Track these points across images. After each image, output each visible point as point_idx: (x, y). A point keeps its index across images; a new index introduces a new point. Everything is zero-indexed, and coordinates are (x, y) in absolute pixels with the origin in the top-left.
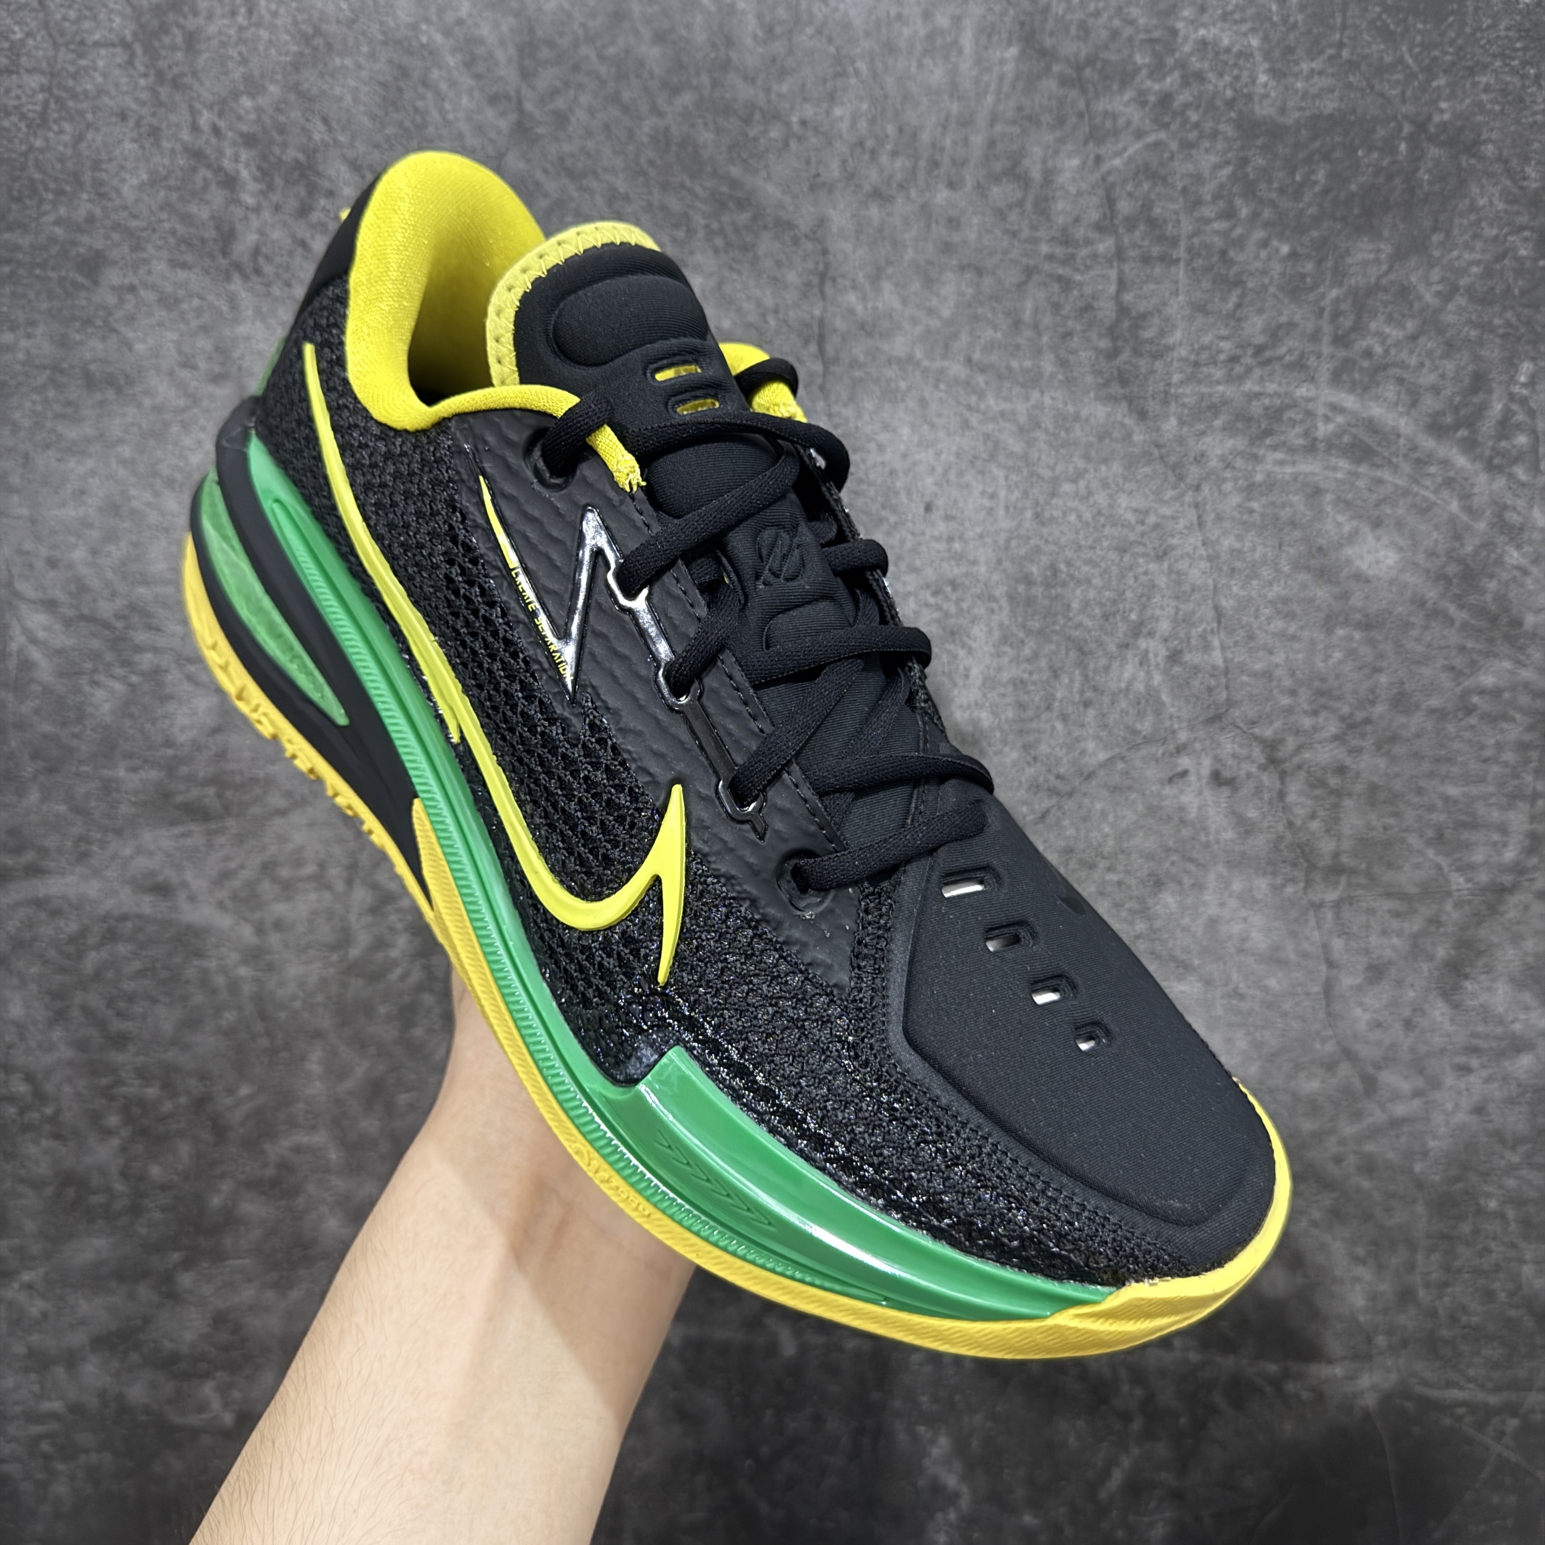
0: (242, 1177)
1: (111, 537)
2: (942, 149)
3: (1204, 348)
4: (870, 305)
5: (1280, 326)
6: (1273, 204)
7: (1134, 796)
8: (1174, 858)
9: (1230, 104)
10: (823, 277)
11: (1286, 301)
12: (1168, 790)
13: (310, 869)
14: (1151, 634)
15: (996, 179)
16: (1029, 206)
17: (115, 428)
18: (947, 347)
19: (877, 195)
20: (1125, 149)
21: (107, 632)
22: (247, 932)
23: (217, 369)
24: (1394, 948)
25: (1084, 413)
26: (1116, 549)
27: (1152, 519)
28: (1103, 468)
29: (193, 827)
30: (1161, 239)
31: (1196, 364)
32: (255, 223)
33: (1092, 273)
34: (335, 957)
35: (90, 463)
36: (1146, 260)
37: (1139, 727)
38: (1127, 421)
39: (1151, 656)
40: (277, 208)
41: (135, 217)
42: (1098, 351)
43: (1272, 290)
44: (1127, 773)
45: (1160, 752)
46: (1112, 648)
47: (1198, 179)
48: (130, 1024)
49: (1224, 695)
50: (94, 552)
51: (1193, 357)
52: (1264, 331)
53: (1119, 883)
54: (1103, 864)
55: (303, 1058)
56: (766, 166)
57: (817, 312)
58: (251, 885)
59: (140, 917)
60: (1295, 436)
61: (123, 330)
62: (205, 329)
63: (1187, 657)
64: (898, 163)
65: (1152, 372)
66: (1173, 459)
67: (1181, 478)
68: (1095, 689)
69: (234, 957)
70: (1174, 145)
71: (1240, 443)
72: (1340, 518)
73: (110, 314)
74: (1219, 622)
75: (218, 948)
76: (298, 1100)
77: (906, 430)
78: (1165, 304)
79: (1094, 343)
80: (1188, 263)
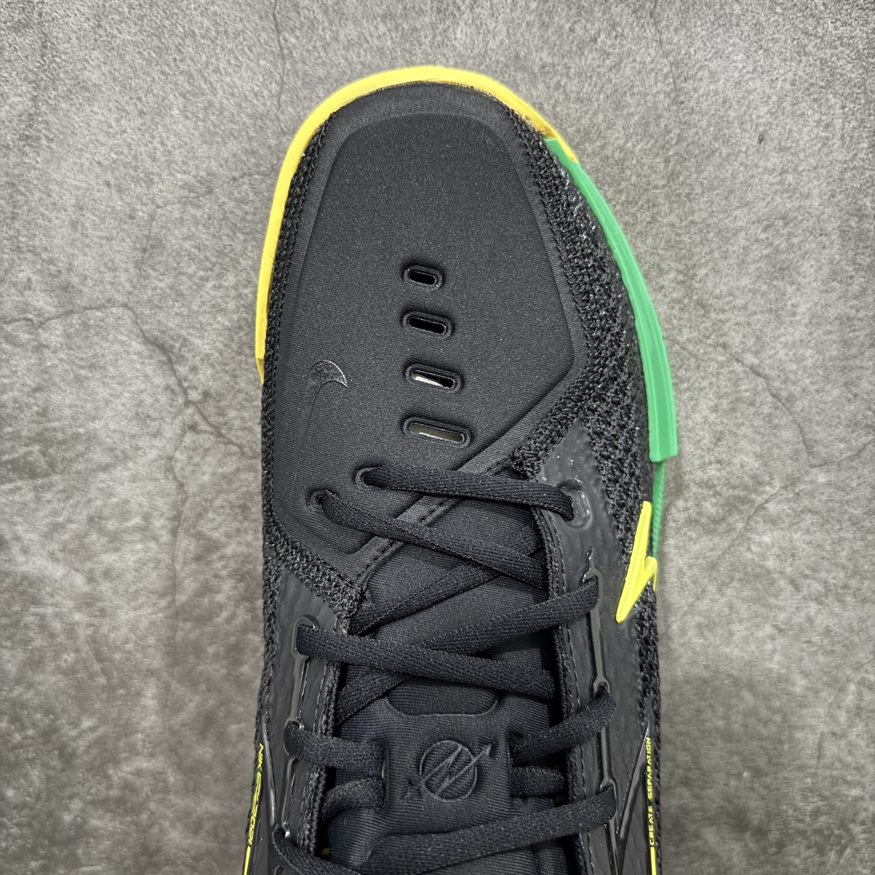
0: (89, 798)
13: (136, 521)
22: (79, 580)
29: (20, 483)
34: (163, 603)
55: (139, 694)
58: (80, 537)
69: (70, 604)
75: (52, 596)
76: (137, 731)
77: (741, 56)
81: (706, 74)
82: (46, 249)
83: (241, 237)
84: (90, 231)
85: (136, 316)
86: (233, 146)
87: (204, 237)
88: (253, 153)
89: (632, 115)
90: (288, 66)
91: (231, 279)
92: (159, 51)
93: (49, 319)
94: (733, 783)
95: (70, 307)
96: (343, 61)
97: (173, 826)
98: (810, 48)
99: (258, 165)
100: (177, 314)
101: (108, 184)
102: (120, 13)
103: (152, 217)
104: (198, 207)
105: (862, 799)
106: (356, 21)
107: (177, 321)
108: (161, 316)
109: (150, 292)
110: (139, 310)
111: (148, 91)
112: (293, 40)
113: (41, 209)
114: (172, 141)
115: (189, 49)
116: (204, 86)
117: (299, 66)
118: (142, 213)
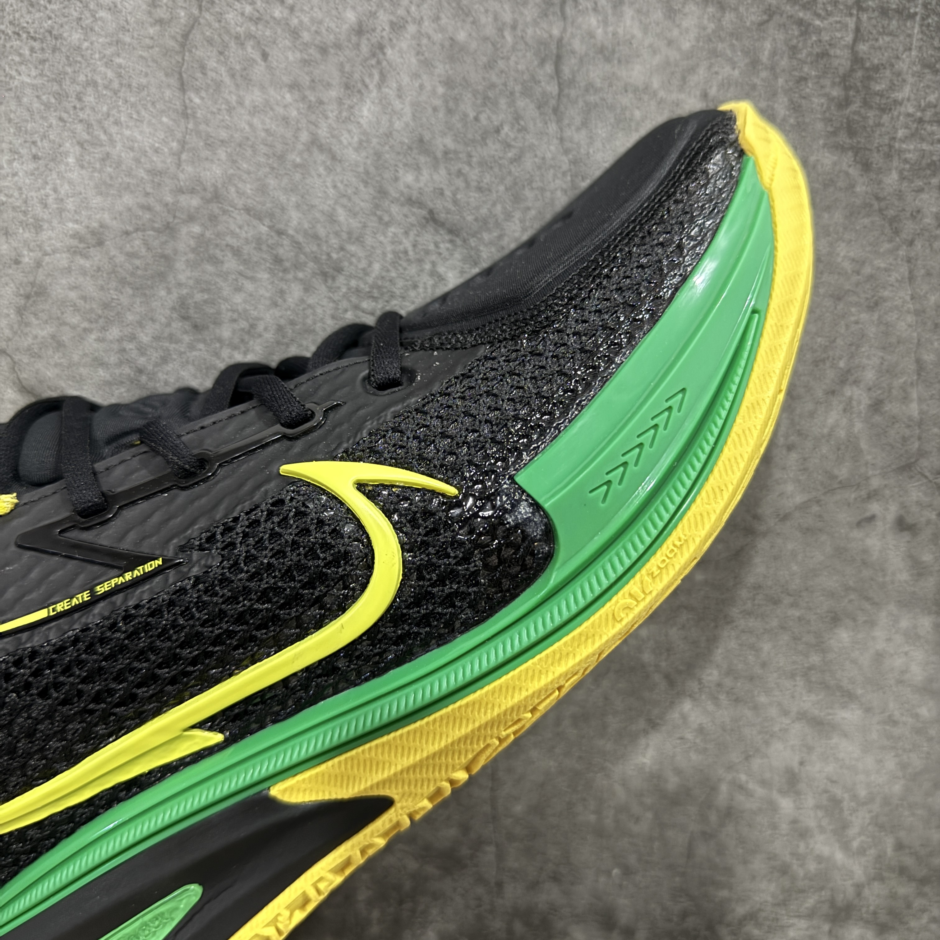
3: (929, 106)
4: (610, 29)
7: (824, 538)
8: (852, 596)
12: (856, 534)
14: (856, 382)
18: (684, 79)
26: (832, 296)
27: (867, 270)
28: (826, 216)
31: (921, 121)
33: (832, 19)
36: (884, 11)
37: (836, 472)
38: (851, 171)
39: (854, 403)
42: (831, 99)
44: (820, 516)
45: (853, 496)
46: (819, 393)
49: (916, 445)
51: (919, 114)
53: (800, 619)
54: (787, 600)
57: (556, 32)
63: (887, 407)
65: (879, 125)
66: (891, 212)
67: (897, 232)
68: (800, 433)
74: (919, 375)
78: (898, 58)
79: (827, 90)
80: (923, 19)
83: (130, 292)
85: (14, 362)
86: (128, 199)
87: (91, 289)
88: (148, 208)
89: (529, 209)
90: (191, 126)
91: (114, 332)
92: (60, 96)
94: (602, 879)
96: (247, 127)
99: (153, 221)
100: (56, 365)
102: (20, 55)
103: (38, 264)
104: (86, 257)
105: (730, 900)
106: (262, 88)
107: (57, 371)
108: (39, 365)
109: (30, 340)
110: (16, 358)
111: (44, 137)
112: (197, 100)
114: (65, 189)
115: (90, 98)
116: (103, 137)
117: (203, 127)
118: (27, 259)
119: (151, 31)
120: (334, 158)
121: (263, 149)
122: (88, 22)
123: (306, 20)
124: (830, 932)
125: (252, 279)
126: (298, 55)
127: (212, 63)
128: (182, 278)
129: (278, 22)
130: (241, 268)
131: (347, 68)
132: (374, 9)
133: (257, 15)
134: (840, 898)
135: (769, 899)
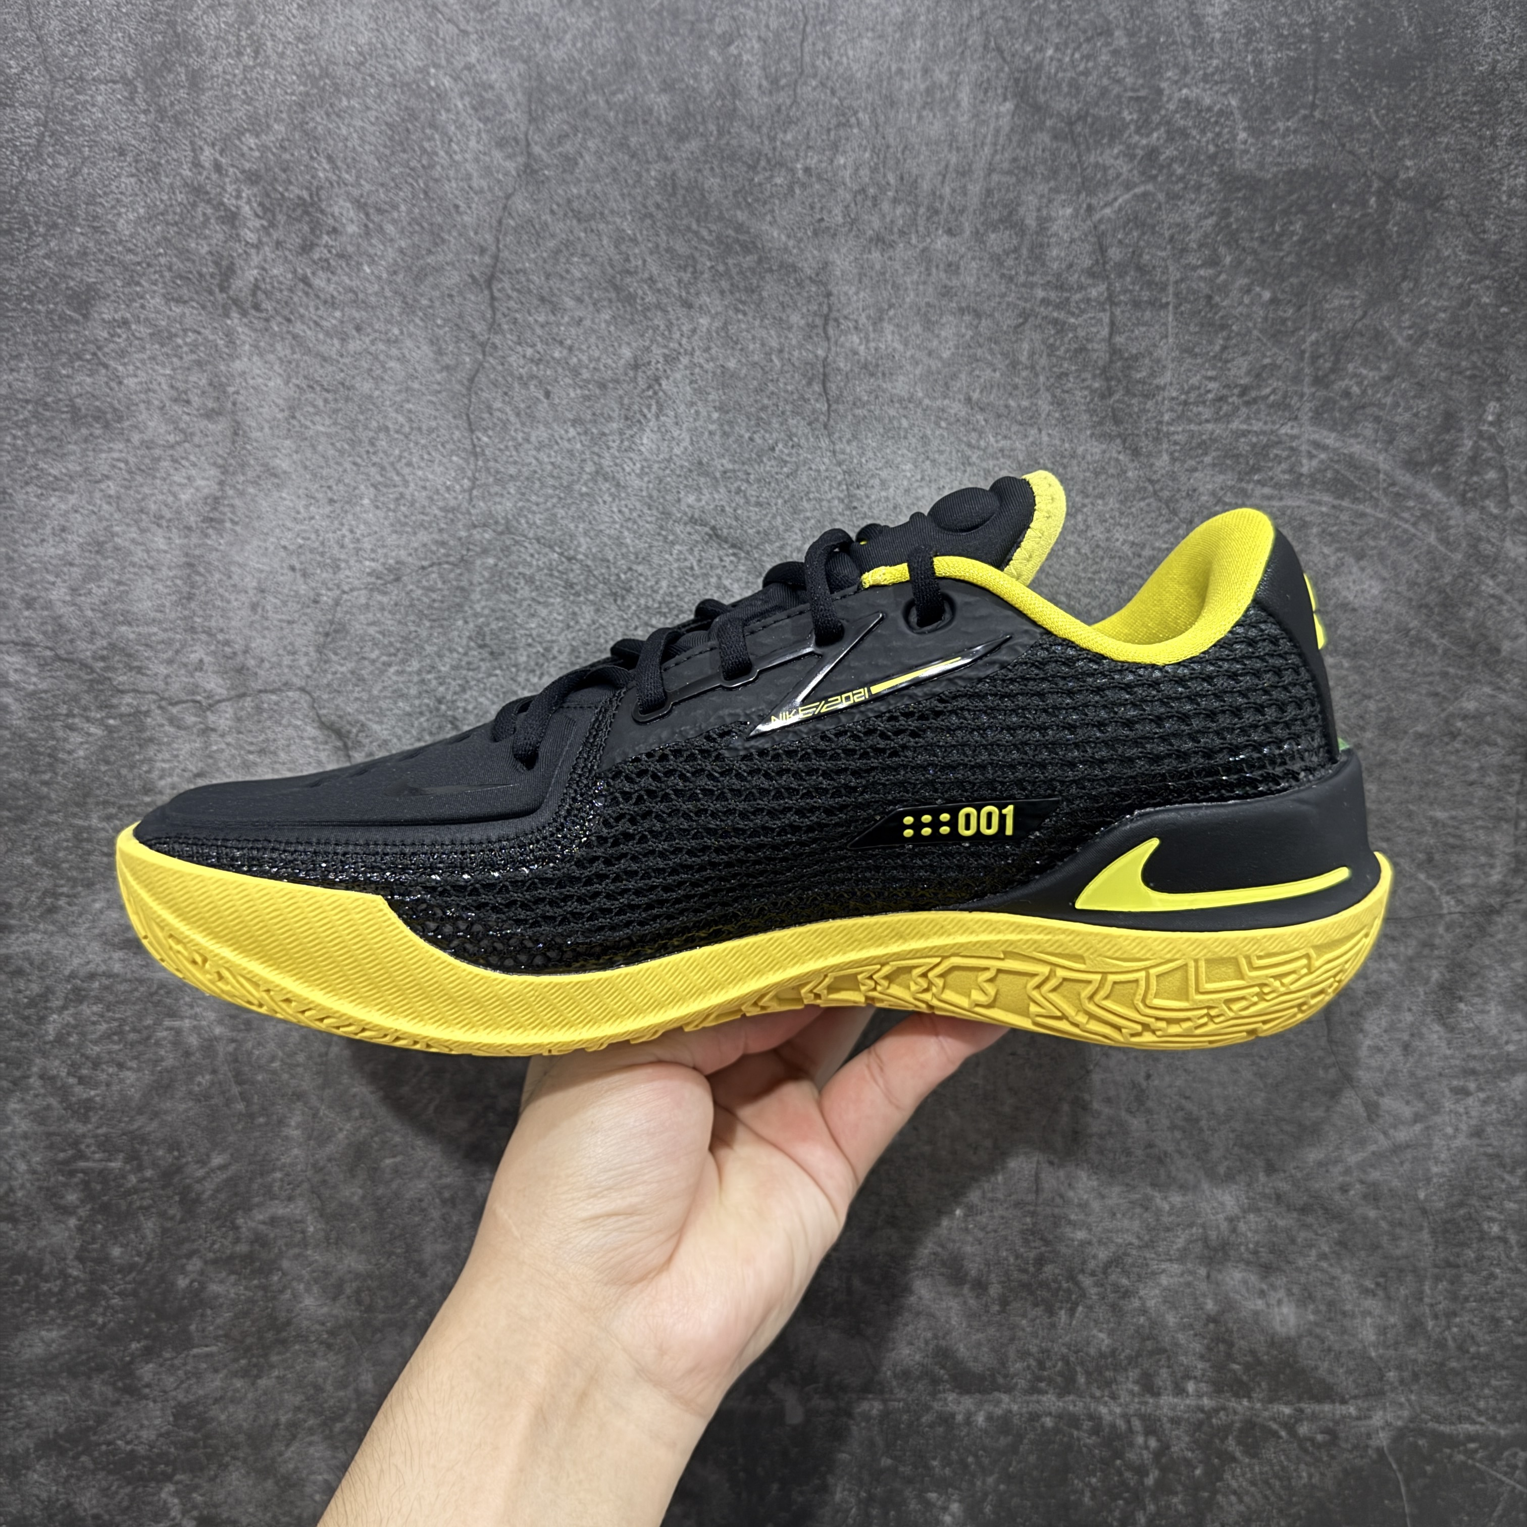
0: (211, 1255)
1: (93, 575)
2: (941, 197)
3: (1193, 388)
4: (872, 345)
5: (1264, 367)
6: (1255, 252)
9: (1213, 158)
10: (826, 318)
11: (1269, 344)
15: (994, 227)
16: (1024, 252)
17: (101, 464)
18: (947, 386)
19: (878, 240)
20: (1116, 199)
21: (82, 674)
23: (210, 404)
24: (1391, 972)
25: (1080, 450)
26: (1115, 581)
28: (1100, 502)
30: (1150, 284)
31: (1185, 403)
32: (256, 260)
33: (1085, 316)
35: (73, 499)
36: (1136, 304)
38: (1121, 457)
40: (279, 244)
41: (130, 251)
42: (1093, 391)
43: (1255, 333)
47: (1184, 228)
48: (92, 1093)
50: (74, 590)
51: (1183, 397)
52: (1248, 373)
55: (281, 1122)
56: (772, 211)
57: (820, 352)
59: (109, 975)
60: (1280, 473)
61: (112, 363)
62: (199, 363)
64: (899, 211)
65: (1145, 411)
66: (1166, 494)
67: (1174, 512)
69: (211, 1015)
70: (1161, 197)
71: (1229, 479)
72: (1326, 550)
73: (100, 348)
75: (192, 1007)
76: (274, 1170)
77: (909, 466)
78: (1155, 346)
79: (1088, 383)
80: (1176, 307)
81: (876, 482)
82: (222, 630)
83: (428, 624)
84: (270, 614)
85: (314, 700)
86: (423, 536)
87: (389, 623)
88: (443, 544)
90: (480, 463)
91: (415, 665)
92: (352, 443)
93: (219, 701)
95: (242, 690)
96: (534, 462)
97: (308, 1290)
98: (974, 459)
99: (448, 555)
100: (357, 699)
101: (293, 569)
102: (314, 406)
103: (337, 603)
104: (385, 593)
105: (1090, 1243)
106: (547, 425)
107: (356, 705)
108: (340, 701)
109: (330, 676)
110: (315, 695)
111: (339, 481)
112: (485, 439)
113: (221, 590)
114: (361, 529)
115: (383, 443)
116: (396, 478)
117: (492, 464)
118: (327, 598)
119: (438, 377)
120: (618, 485)
121: (551, 481)
122: (379, 372)
123: (585, 358)
124: (1208, 1276)
125: (546, 605)
126: (579, 391)
127: (498, 404)
128: (478, 607)
129: (558, 362)
130: (534, 594)
131: (626, 401)
132: (647, 344)
133: (537, 356)
134: (1213, 1235)
135: (1136, 1242)
